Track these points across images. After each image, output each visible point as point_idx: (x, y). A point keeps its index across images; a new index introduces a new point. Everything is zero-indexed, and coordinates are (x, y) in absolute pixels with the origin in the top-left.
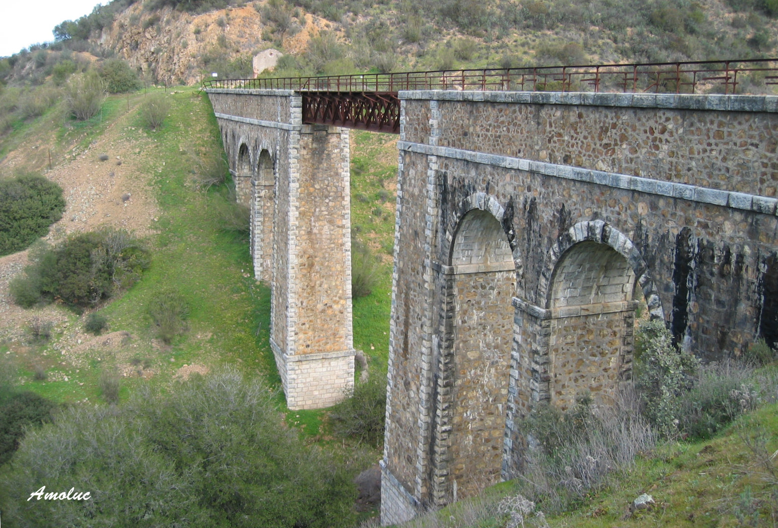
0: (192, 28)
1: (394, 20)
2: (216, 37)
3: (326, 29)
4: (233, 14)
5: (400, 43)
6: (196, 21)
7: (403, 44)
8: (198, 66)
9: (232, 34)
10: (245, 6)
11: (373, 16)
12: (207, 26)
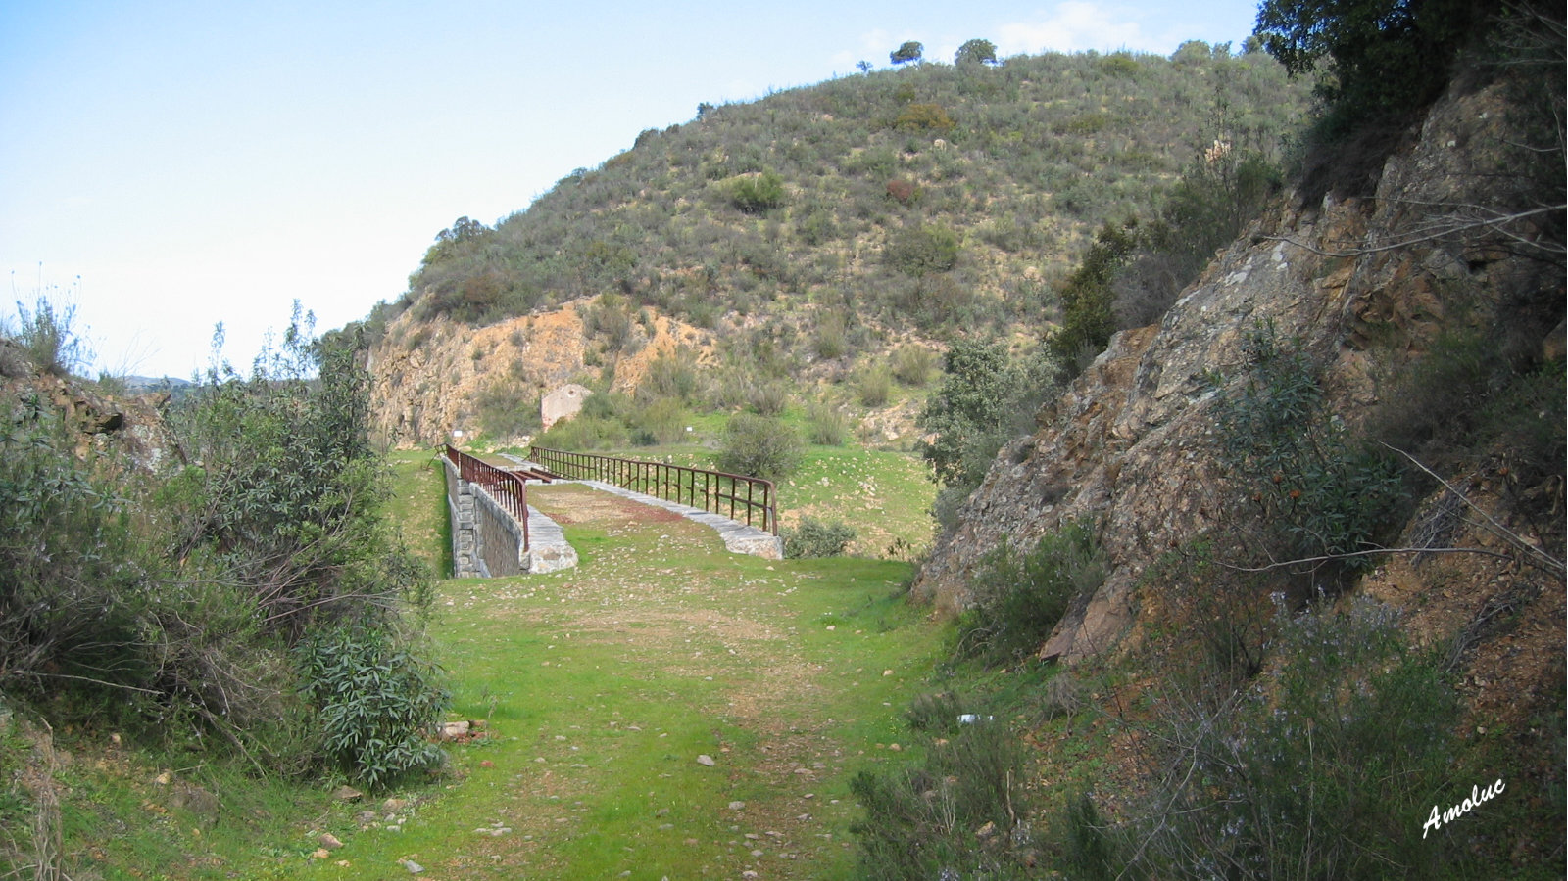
0: (469, 349)
1: (806, 320)
2: (507, 364)
3: (687, 342)
4: (539, 323)
5: (809, 361)
6: (477, 338)
7: (814, 362)
8: (474, 413)
9: (534, 357)
10: (561, 309)
11: (774, 315)
12: (494, 345)
